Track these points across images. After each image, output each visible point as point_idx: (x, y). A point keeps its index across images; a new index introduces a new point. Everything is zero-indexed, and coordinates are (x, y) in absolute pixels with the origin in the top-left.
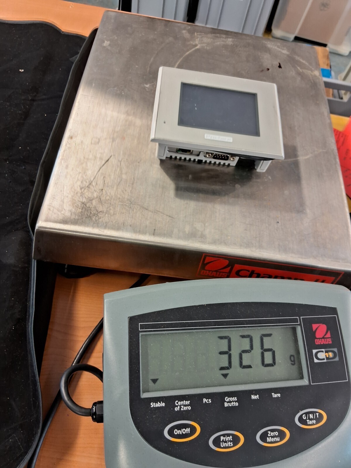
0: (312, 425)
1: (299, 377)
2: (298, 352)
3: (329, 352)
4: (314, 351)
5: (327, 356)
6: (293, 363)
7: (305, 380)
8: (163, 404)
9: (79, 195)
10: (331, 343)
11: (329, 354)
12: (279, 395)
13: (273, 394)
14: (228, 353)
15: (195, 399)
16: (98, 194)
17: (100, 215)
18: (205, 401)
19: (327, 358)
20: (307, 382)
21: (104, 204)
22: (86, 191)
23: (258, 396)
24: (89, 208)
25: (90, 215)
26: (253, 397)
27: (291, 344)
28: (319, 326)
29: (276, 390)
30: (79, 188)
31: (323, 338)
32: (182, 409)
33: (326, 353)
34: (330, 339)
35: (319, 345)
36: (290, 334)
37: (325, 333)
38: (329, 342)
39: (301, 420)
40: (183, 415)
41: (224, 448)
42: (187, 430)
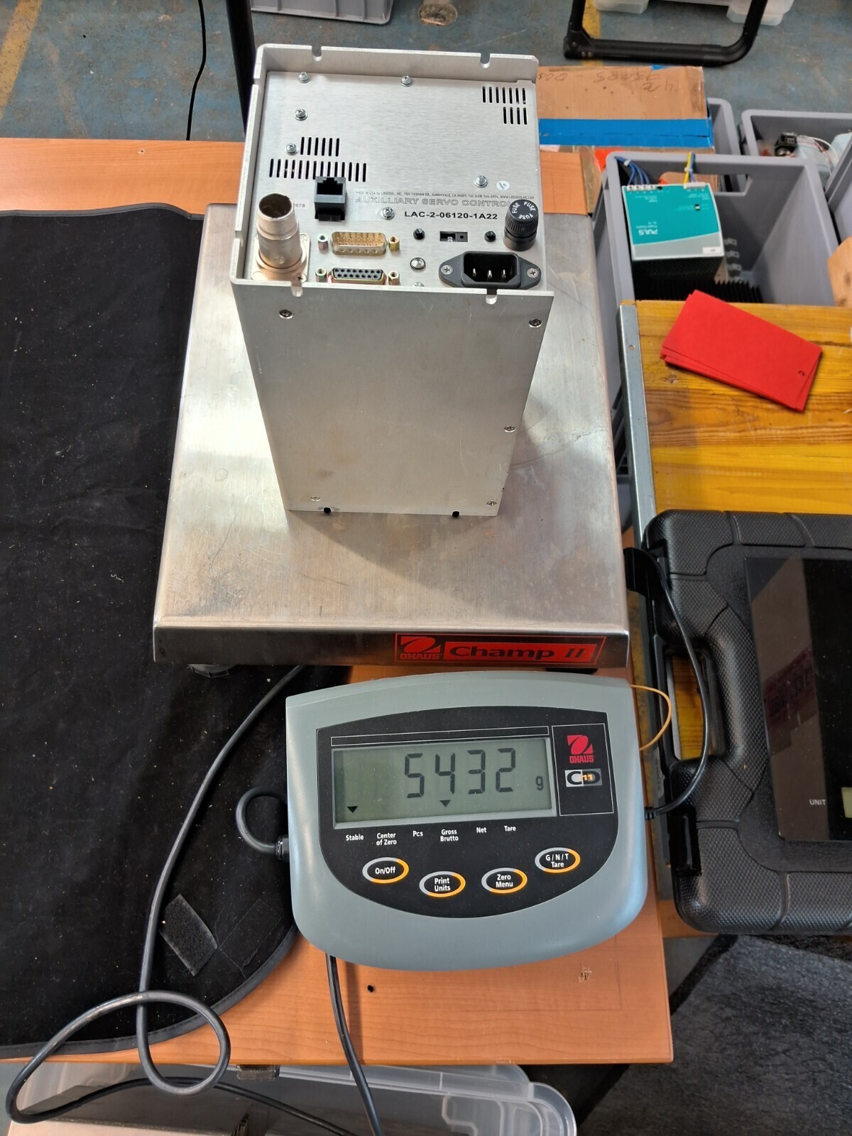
0: (559, 869)
1: (546, 807)
3: (588, 774)
4: (567, 773)
5: (586, 779)
6: (540, 787)
7: (553, 810)
8: (362, 838)
10: (592, 761)
11: (588, 776)
12: (514, 829)
13: (506, 827)
14: (450, 773)
15: (403, 832)
18: (415, 833)
19: (585, 782)
20: (554, 812)
23: (485, 829)
26: (479, 830)
29: (510, 822)
31: (582, 754)
32: (385, 844)
33: (583, 775)
34: (592, 755)
35: (575, 764)
36: (537, 748)
37: (585, 748)
38: (591, 759)
39: (543, 861)
40: (385, 851)
41: (439, 892)
42: (391, 869)
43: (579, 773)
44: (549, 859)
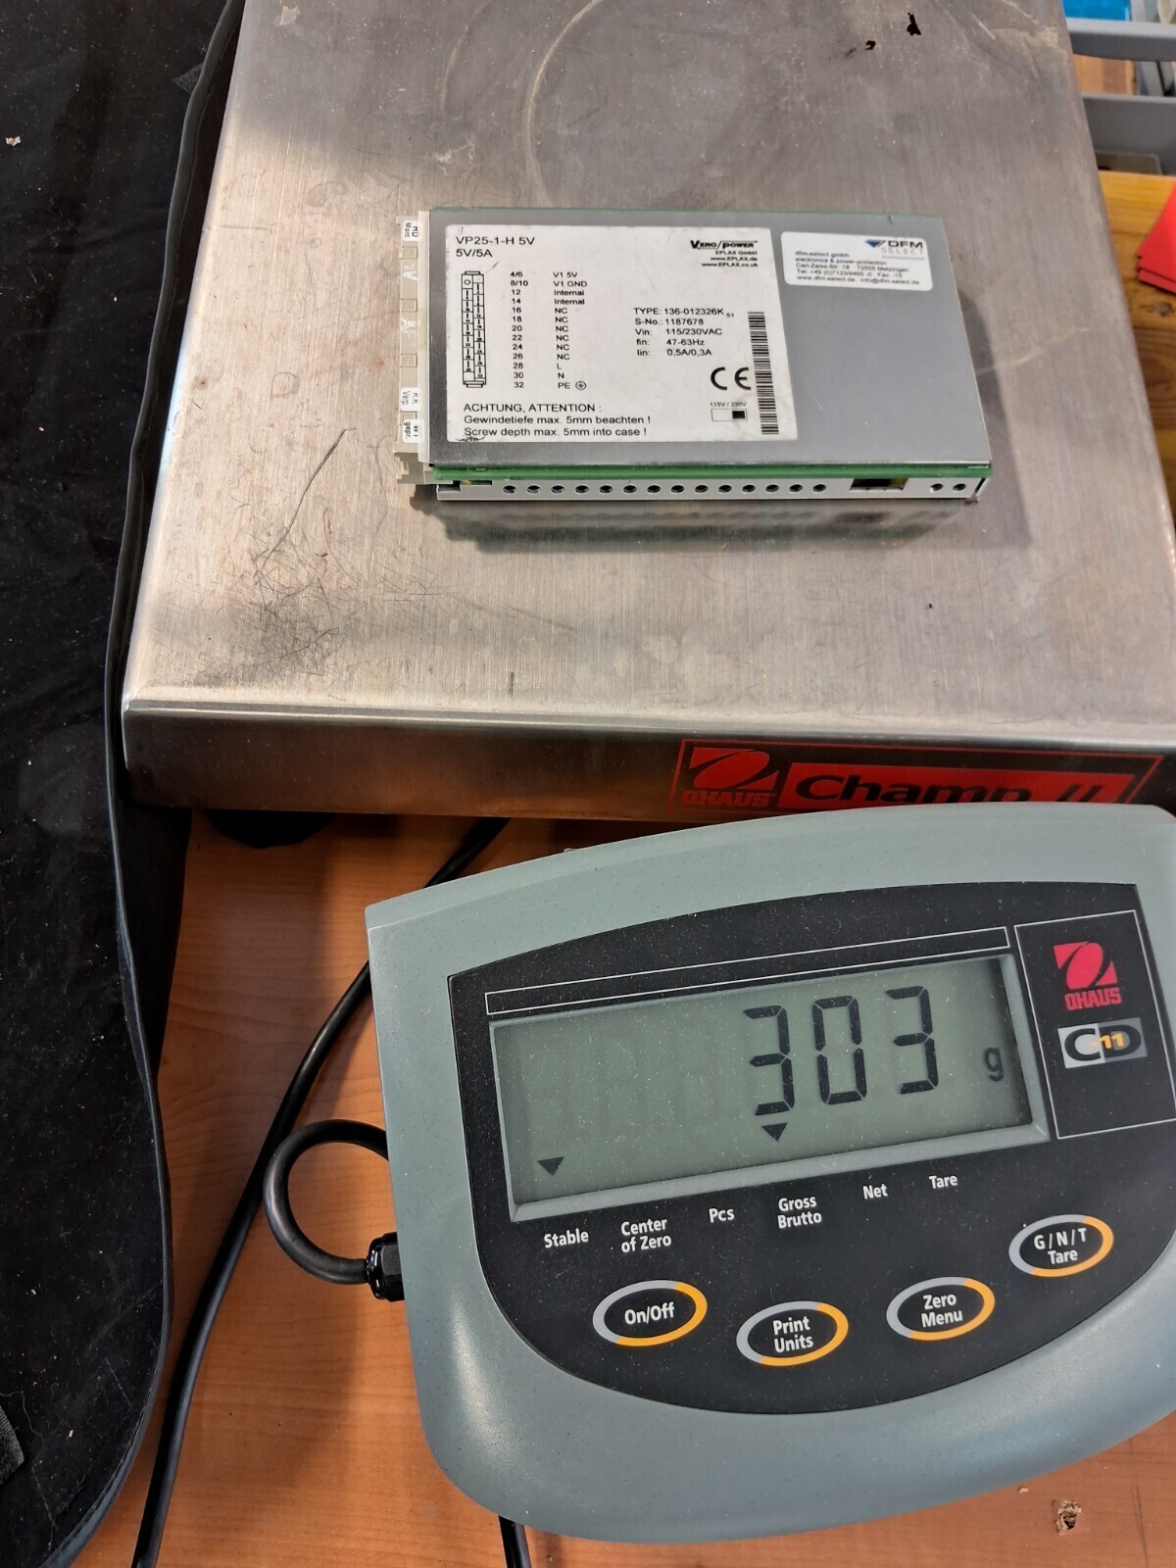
0: (1066, 1265)
1: (1017, 1121)
2: (1011, 1040)
3: (1112, 1033)
4: (1064, 1033)
5: (1109, 1046)
6: (995, 1074)
7: (1037, 1127)
8: (584, 1237)
9: (250, 581)
10: (1119, 1001)
11: (1113, 1038)
12: (953, 1180)
13: (933, 1178)
14: (780, 1059)
15: (682, 1213)
16: (312, 571)
17: (326, 645)
18: (715, 1215)
19: (1109, 1053)
20: (1041, 1131)
21: (334, 603)
22: (269, 566)
23: (884, 1187)
24: (285, 623)
25: (293, 646)
26: (869, 1192)
27: (988, 1016)
28: (1076, 951)
29: (942, 1166)
30: (246, 557)
31: (1093, 987)
32: (644, 1247)
33: (1102, 1036)
34: (1117, 989)
35: (1079, 1010)
36: (980, 981)
37: (1096, 971)
38: (1114, 997)
39: (1028, 1251)
40: (647, 1265)
41: (786, 1354)
42: (664, 1309)
43: (1092, 1032)
44: (1043, 1247)
